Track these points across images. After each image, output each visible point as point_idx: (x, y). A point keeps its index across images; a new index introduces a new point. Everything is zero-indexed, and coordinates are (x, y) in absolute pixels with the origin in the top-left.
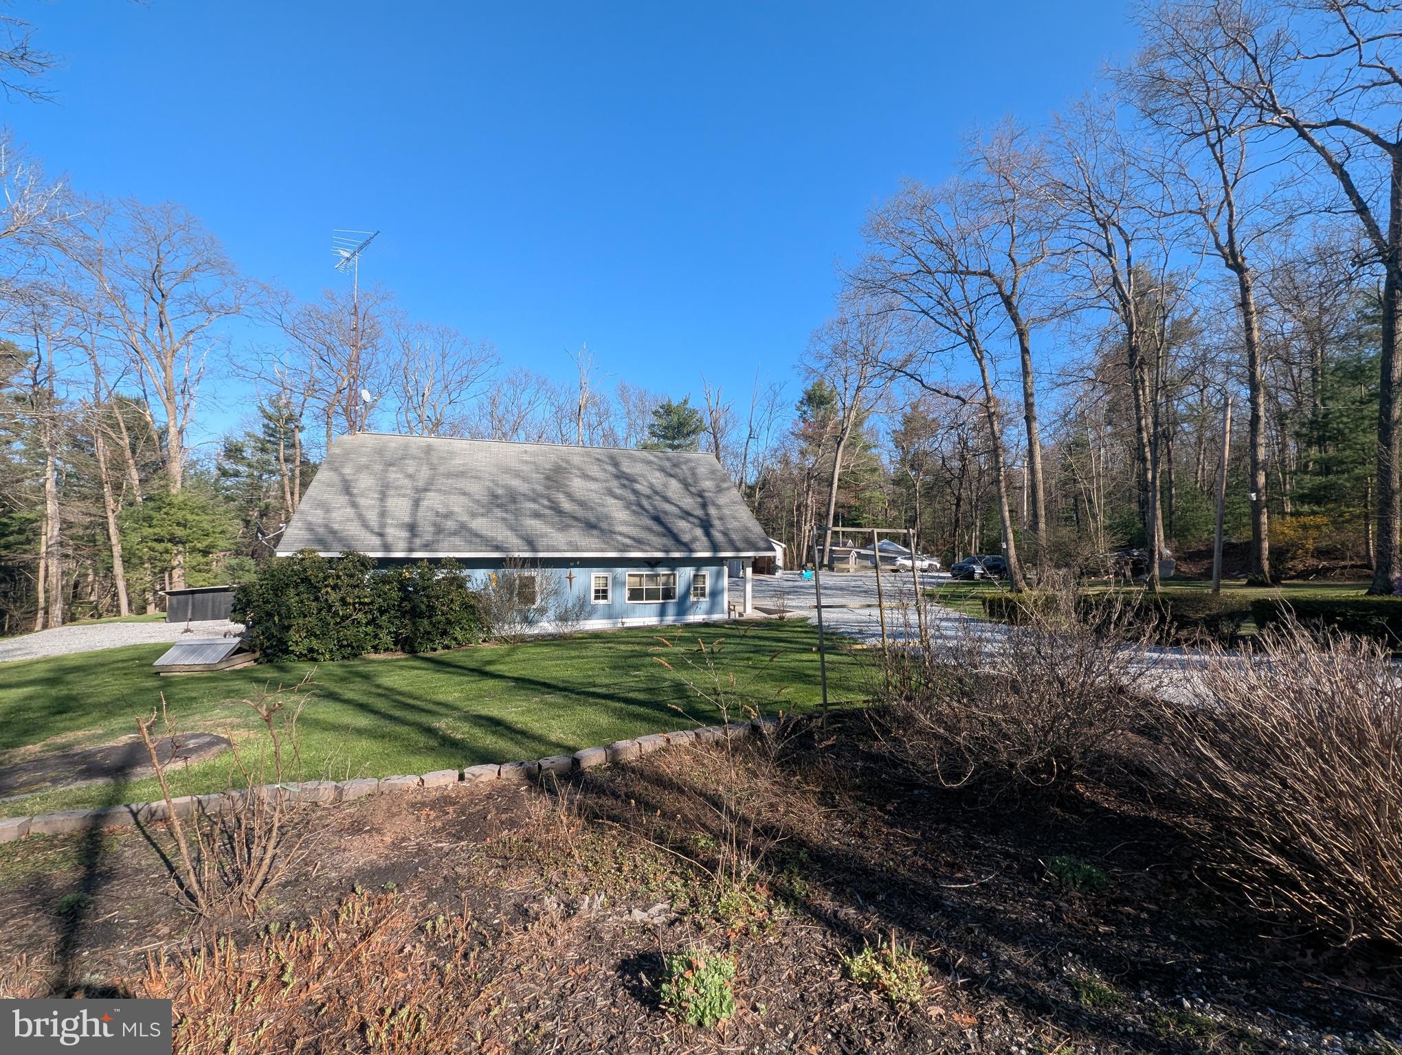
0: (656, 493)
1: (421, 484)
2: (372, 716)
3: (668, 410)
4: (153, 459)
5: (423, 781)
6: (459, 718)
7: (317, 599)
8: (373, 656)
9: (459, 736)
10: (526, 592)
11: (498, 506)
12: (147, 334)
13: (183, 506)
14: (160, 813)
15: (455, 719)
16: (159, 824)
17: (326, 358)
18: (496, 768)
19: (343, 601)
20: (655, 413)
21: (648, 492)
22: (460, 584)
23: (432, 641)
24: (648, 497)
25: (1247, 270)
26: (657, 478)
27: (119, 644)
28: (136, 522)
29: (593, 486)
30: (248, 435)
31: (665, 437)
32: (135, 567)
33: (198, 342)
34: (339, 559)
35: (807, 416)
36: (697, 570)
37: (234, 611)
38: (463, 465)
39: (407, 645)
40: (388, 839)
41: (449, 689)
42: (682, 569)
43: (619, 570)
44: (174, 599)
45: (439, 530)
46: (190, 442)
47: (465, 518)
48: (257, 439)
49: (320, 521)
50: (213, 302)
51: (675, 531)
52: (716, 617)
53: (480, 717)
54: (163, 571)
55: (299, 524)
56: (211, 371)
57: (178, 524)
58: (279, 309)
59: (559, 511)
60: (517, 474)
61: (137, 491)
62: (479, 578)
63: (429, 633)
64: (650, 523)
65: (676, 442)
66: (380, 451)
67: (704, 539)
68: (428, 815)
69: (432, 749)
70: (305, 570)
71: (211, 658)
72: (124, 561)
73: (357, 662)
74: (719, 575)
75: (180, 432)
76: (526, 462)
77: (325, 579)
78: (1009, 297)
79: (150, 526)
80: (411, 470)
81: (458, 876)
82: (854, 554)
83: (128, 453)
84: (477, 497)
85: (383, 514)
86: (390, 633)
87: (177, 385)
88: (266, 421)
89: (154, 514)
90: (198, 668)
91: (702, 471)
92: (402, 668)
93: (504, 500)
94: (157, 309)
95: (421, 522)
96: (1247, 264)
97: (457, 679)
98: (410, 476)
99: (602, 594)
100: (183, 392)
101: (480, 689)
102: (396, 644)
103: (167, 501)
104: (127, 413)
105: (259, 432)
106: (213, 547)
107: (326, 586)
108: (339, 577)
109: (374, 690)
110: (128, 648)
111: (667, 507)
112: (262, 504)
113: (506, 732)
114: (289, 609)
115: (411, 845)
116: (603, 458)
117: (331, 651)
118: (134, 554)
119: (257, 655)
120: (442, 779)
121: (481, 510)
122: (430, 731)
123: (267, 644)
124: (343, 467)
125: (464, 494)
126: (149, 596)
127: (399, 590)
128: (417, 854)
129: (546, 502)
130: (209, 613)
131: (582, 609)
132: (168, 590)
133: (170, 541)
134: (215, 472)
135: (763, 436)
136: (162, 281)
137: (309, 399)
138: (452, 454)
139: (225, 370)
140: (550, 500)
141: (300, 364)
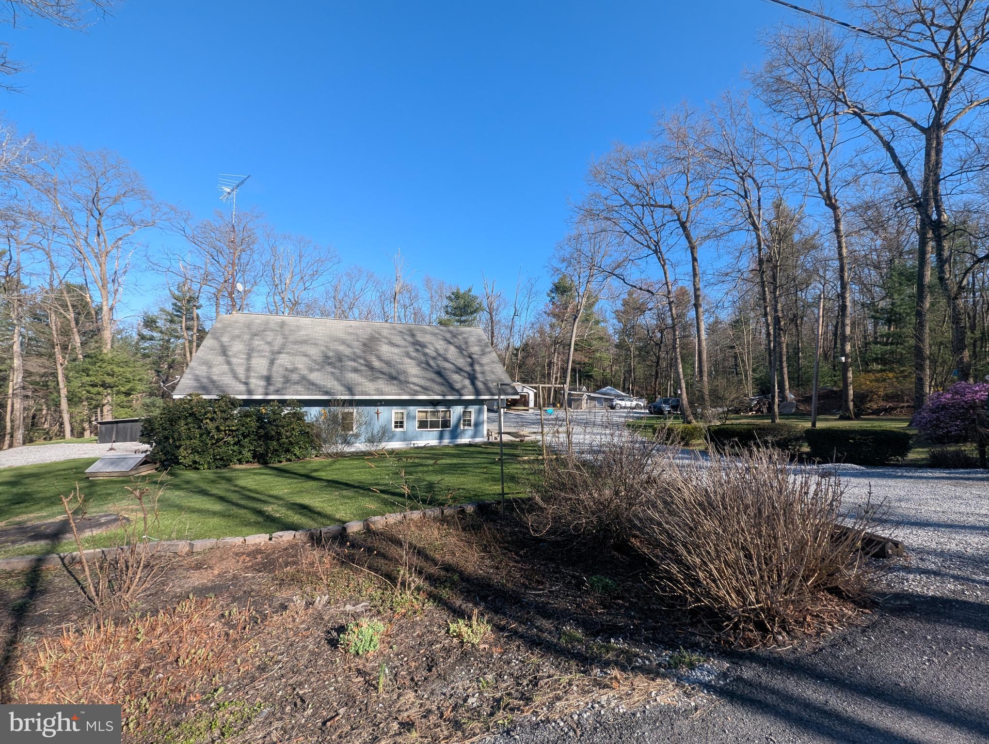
0: (440, 355)
1: (276, 348)
2: (225, 504)
3: (457, 296)
4: (91, 328)
5: (245, 540)
6: (281, 505)
7: (200, 427)
8: (238, 466)
9: (278, 515)
10: (346, 423)
11: (329, 364)
12: (89, 241)
13: (111, 362)
14: (78, 559)
15: (279, 505)
16: (77, 565)
17: (216, 258)
18: (294, 532)
19: (218, 429)
20: (449, 298)
21: (434, 354)
22: (299, 417)
23: (278, 456)
24: (434, 358)
25: (839, 208)
26: (440, 345)
27: (62, 459)
28: (77, 372)
29: (396, 350)
30: (162, 310)
31: (455, 315)
32: (76, 404)
33: (125, 246)
34: (216, 400)
35: (555, 300)
36: (466, 408)
37: (142, 435)
38: (307, 335)
39: (261, 458)
40: (216, 572)
41: (281, 487)
42: (456, 407)
43: (412, 408)
44: (103, 427)
45: (287, 381)
46: (118, 316)
47: (305, 372)
48: (168, 313)
49: (204, 374)
50: (136, 218)
51: (451, 381)
52: (478, 440)
53: (295, 504)
54: (96, 407)
55: (190, 376)
56: (134, 267)
57: (108, 374)
58: (183, 224)
59: (370, 367)
60: (343, 342)
61: (79, 351)
62: (313, 413)
63: (277, 450)
64: (433, 376)
65: (463, 318)
66: (248, 326)
67: (470, 387)
68: (244, 559)
69: (258, 523)
70: (191, 408)
71: (123, 468)
72: (69, 400)
73: (225, 470)
74: (480, 412)
75: (111, 309)
76: (351, 334)
77: (205, 414)
78: (685, 223)
79: (88, 375)
80: (269, 339)
81: (252, 590)
82: (585, 397)
83: (73, 324)
84: (314, 358)
85: (248, 369)
86: (250, 450)
87: (109, 276)
88: (175, 301)
89: (90, 367)
90: (115, 474)
91: (472, 339)
92: (255, 474)
93: (333, 360)
94: (95, 223)
95: (274, 375)
96: (838, 204)
97: (290, 481)
98: (269, 343)
99: (398, 424)
100: (113, 281)
101: (302, 487)
102: (254, 458)
103: (100, 357)
104: (73, 296)
105: (169, 308)
106: (133, 390)
107: (206, 418)
108: (215, 412)
109: (233, 488)
110: (69, 461)
111: (447, 365)
112: (170, 360)
113: (308, 513)
114: (180, 434)
115: (229, 576)
116: (404, 331)
117: (209, 463)
118: (76, 396)
119: (158, 465)
120: (259, 539)
121: (317, 367)
122: (260, 513)
123: (163, 458)
124: (222, 337)
125: (306, 356)
126: (86, 425)
127: (257, 421)
128: (232, 580)
129: (362, 361)
130: (128, 437)
131: (385, 434)
132: (99, 421)
133: (102, 386)
134: (136, 337)
135: (523, 315)
136: (100, 203)
137: (204, 286)
138: (299, 328)
139: (144, 266)
140: (365, 360)
141: (199, 262)
